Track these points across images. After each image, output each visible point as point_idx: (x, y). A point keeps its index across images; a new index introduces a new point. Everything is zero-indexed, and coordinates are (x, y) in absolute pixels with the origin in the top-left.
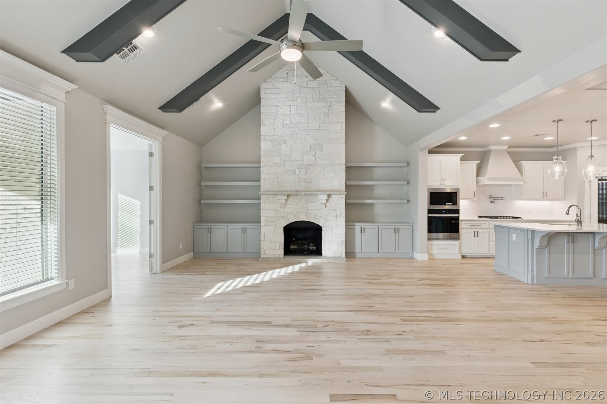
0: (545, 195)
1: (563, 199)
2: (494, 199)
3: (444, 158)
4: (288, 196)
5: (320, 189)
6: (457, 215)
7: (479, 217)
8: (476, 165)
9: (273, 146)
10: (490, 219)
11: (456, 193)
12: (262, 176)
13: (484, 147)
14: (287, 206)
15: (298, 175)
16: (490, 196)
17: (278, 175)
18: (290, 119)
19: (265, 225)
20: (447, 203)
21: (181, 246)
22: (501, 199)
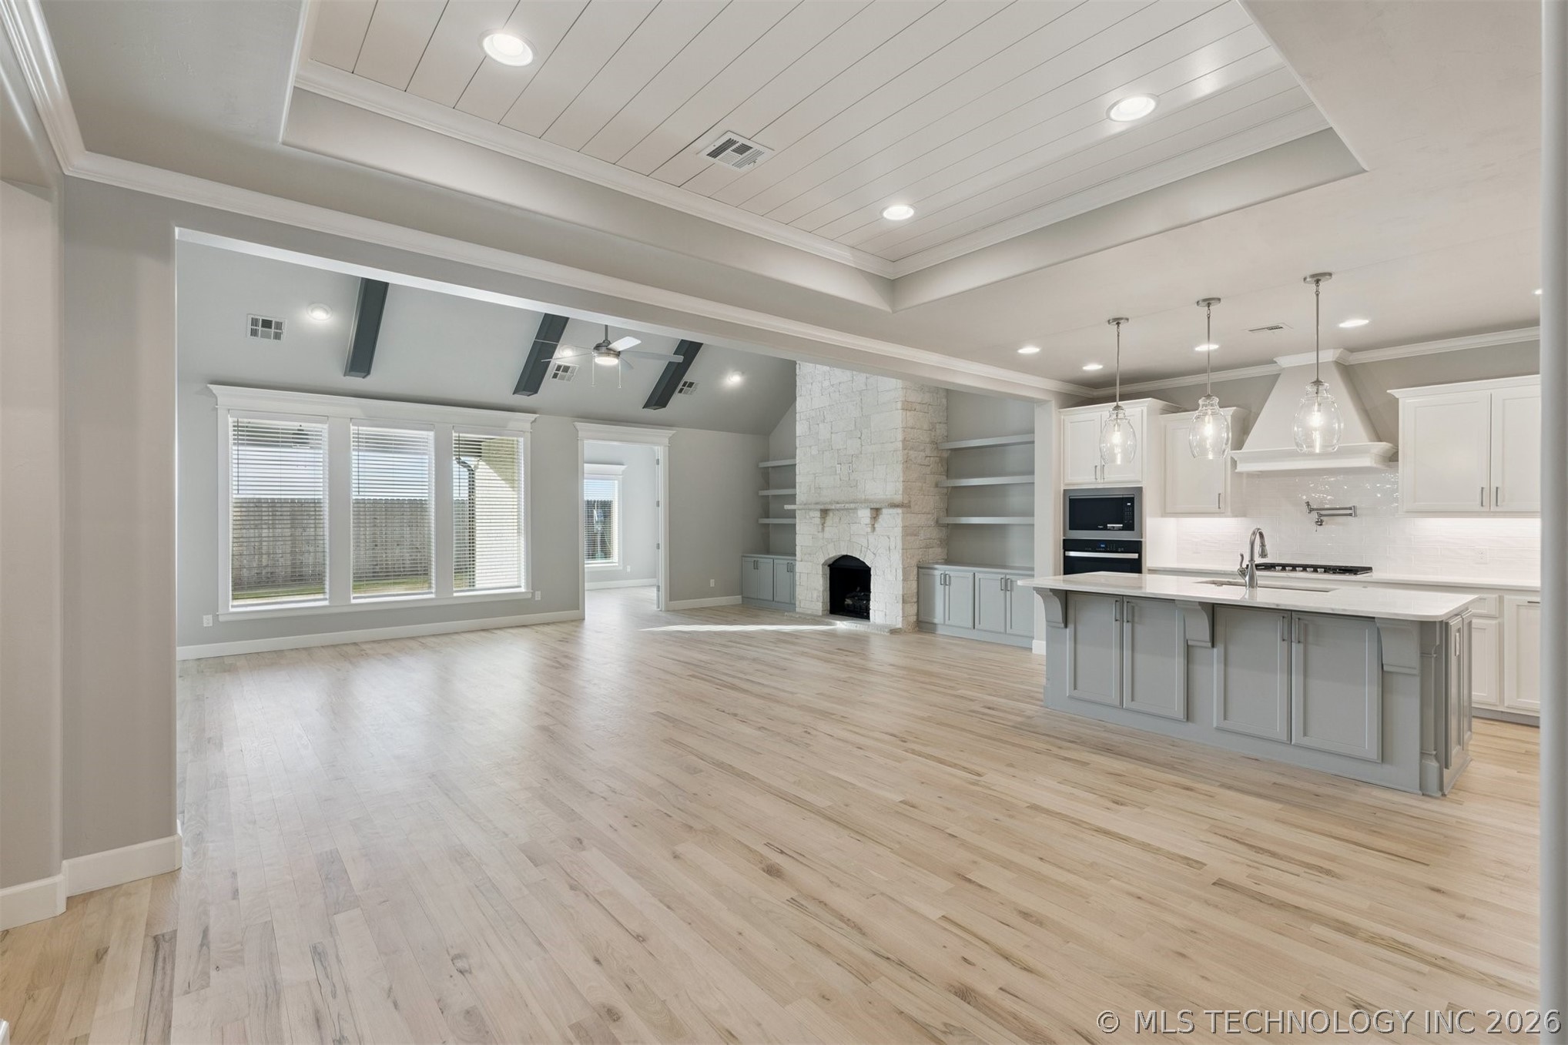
0: (1491, 499)
2: (1323, 512)
3: (1103, 414)
4: (825, 512)
6: (1135, 556)
8: (1232, 416)
9: (810, 429)
11: (1132, 500)
12: (798, 479)
14: (826, 529)
15: (839, 474)
16: (1307, 506)
17: (816, 477)
19: (800, 559)
20: (1108, 525)
21: (712, 583)
22: (1350, 515)
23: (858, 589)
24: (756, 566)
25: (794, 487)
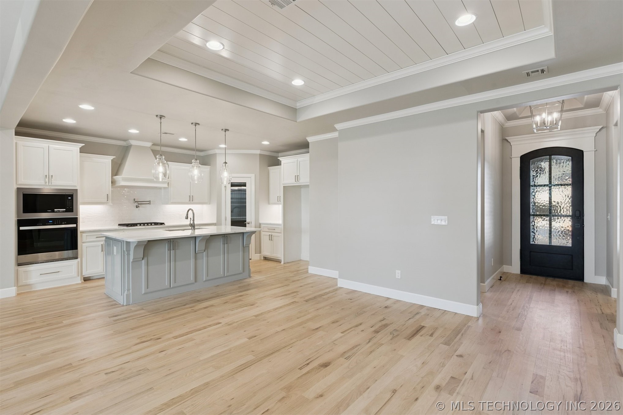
0: (191, 199)
1: (209, 203)
2: (139, 203)
3: (50, 145)
6: (75, 225)
7: (120, 225)
8: (111, 160)
10: (125, 228)
11: (72, 196)
13: (125, 140)
16: (134, 200)
20: (55, 210)
22: (148, 204)
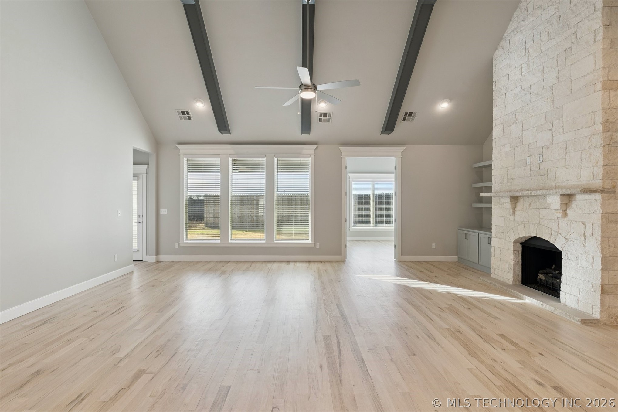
4: (515, 199)
5: (558, 184)
9: (503, 131)
12: (493, 173)
14: (517, 213)
15: (530, 165)
17: (508, 170)
18: (521, 85)
19: (495, 236)
21: (434, 246)
23: (553, 267)
24: (466, 236)
25: (491, 181)
